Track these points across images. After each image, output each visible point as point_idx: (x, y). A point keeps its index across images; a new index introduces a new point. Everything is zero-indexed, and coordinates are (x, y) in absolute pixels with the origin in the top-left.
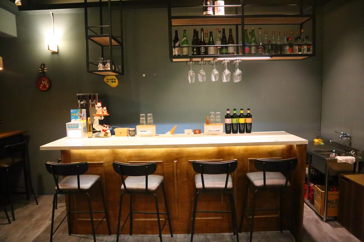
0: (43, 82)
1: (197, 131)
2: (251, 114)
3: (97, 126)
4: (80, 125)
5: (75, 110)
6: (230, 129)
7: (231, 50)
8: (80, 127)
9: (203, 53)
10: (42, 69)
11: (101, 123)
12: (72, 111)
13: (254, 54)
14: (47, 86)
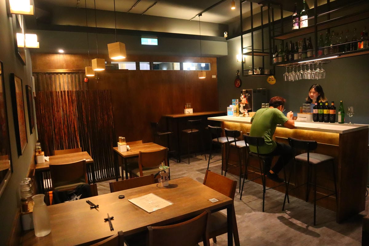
0: (238, 82)
1: (295, 118)
2: (335, 106)
3: (242, 110)
4: (232, 108)
5: (234, 100)
6: (317, 118)
7: (309, 55)
8: (232, 110)
9: (290, 59)
10: (237, 73)
11: (244, 108)
12: (233, 100)
13: (326, 55)
14: (240, 84)
